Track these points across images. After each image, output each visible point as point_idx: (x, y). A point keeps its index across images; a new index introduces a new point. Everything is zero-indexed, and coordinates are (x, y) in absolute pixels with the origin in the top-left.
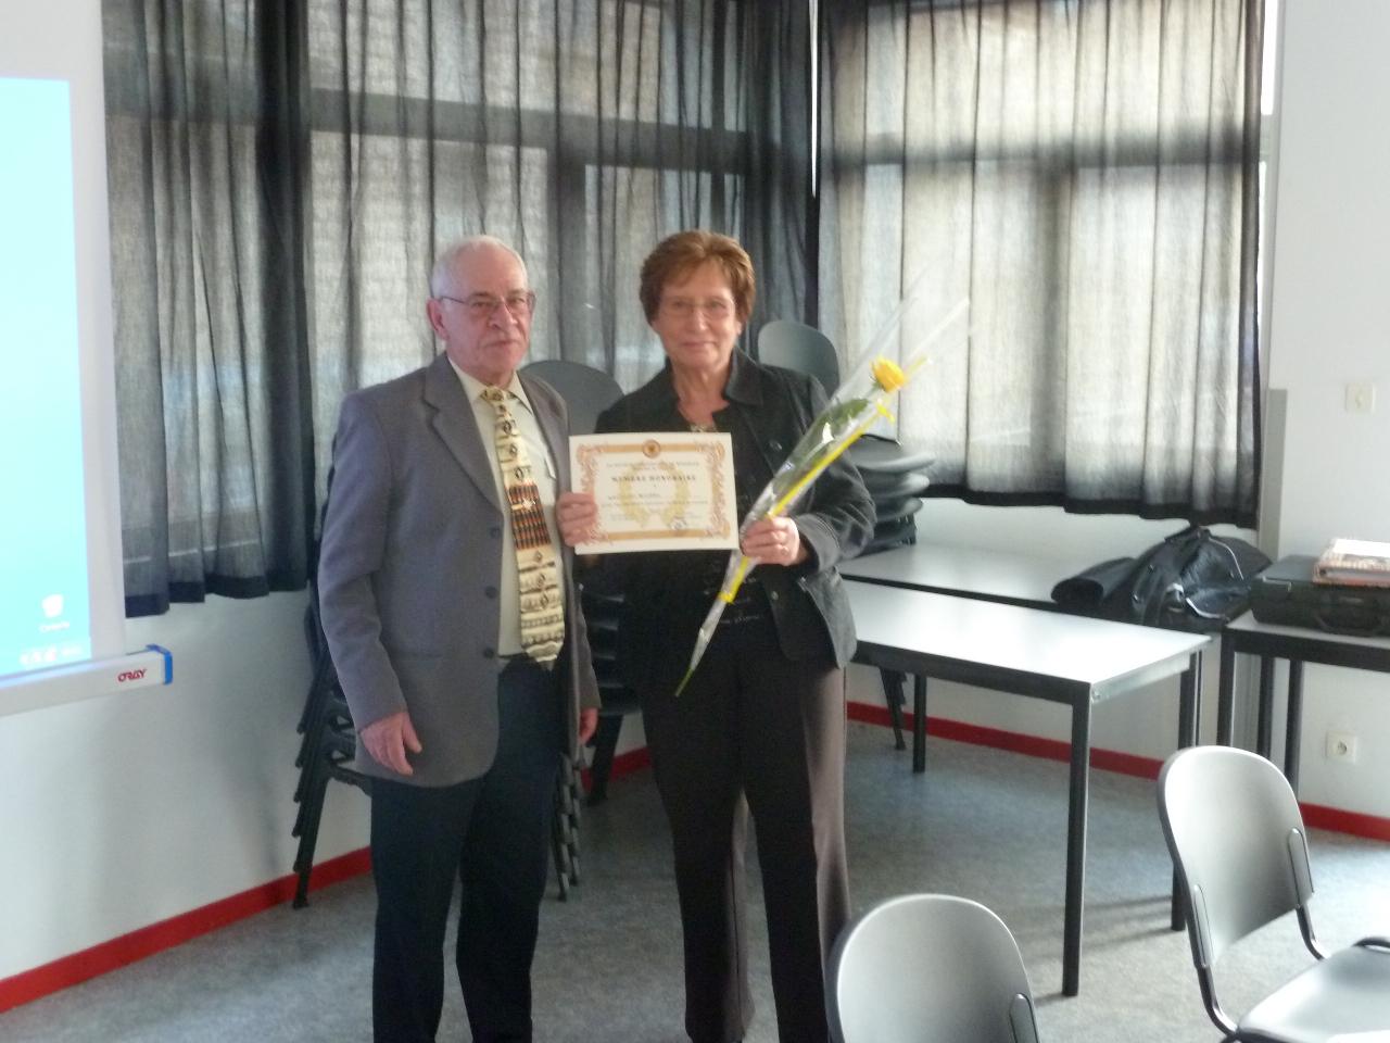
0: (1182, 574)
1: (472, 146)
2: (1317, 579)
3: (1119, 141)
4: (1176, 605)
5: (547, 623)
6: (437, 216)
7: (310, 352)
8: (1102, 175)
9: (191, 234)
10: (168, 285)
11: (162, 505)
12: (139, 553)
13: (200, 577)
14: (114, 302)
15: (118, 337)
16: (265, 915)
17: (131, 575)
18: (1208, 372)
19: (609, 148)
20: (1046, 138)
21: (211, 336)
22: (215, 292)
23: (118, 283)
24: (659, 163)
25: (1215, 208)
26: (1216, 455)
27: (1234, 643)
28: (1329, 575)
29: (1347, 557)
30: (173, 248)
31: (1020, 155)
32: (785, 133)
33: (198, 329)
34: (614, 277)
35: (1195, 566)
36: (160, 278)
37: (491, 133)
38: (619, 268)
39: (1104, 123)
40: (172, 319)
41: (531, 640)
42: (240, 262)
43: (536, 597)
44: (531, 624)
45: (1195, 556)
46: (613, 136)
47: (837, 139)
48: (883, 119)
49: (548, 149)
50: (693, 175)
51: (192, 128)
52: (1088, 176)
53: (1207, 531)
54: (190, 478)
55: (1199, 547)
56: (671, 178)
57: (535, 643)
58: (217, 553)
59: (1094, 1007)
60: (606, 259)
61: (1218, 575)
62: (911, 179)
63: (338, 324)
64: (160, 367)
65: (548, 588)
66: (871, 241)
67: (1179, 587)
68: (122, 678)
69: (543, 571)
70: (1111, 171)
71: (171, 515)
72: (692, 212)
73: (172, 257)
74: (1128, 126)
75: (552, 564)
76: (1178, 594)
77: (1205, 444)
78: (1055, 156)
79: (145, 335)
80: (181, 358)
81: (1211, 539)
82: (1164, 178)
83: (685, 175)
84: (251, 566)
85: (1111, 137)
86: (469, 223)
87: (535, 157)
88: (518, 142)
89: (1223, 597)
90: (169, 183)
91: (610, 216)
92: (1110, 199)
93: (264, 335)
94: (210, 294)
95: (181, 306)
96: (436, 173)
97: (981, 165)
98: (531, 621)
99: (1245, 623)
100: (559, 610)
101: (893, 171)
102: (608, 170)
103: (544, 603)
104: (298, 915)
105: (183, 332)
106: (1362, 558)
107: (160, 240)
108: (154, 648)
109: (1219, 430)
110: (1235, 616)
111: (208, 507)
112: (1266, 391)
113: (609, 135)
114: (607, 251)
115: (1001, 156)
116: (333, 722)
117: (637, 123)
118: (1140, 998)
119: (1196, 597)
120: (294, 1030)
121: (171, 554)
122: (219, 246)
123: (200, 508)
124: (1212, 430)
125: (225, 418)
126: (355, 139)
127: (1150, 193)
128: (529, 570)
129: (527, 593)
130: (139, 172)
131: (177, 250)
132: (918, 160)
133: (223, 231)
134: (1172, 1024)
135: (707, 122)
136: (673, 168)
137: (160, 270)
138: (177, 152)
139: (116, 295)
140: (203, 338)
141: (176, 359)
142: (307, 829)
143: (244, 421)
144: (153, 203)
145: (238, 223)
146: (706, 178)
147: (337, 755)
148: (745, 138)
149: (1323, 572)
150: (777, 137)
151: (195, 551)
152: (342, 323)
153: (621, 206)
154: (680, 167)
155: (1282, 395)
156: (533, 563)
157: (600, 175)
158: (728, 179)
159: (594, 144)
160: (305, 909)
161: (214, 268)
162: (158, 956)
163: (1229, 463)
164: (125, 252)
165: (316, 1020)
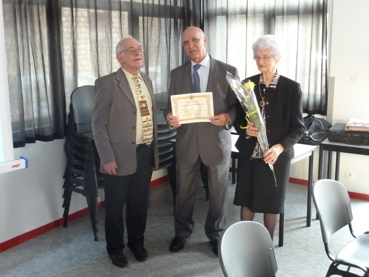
0: (308, 128)
1: (107, 11)
2: (346, 130)
3: (288, 8)
4: (307, 137)
5: (149, 135)
6: (98, 31)
7: (63, 71)
8: (283, 18)
9: (28, 37)
10: (22, 52)
11: (22, 115)
12: (16, 129)
13: (34, 135)
14: (7, 57)
15: (8, 67)
16: (56, 229)
17: (14, 136)
18: (313, 72)
19: (146, 11)
20: (267, 8)
21: (35, 66)
22: (36, 54)
23: (8, 52)
24: (159, 16)
25: (315, 26)
26: (315, 95)
27: (323, 148)
28: (350, 128)
29: (354, 123)
30: (23, 41)
31: (260, 12)
32: (194, 7)
33: (31, 65)
34: (148, 48)
35: (311, 126)
36: (19, 50)
37: (113, 8)
38: (149, 46)
39: (283, 3)
40: (24, 62)
41: (145, 139)
42: (43, 45)
43: (147, 128)
44: (146, 135)
45: (311, 124)
46: (147, 8)
47: (208, 8)
48: (221, 3)
49: (128, 12)
50: (169, 19)
51: (27, 6)
52: (279, 18)
53: (314, 116)
54: (30, 108)
55: (312, 121)
56: (163, 20)
57: (146, 140)
58: (39, 128)
59: (288, 249)
60: (146, 43)
61: (317, 129)
62: (229, 19)
63: (71, 62)
64: (20, 76)
65: (150, 126)
66: (218, 37)
67: (307, 132)
68: (13, 167)
69: (148, 122)
70: (285, 17)
71: (25, 118)
72: (169, 29)
73: (23, 44)
74: (290, 4)
75: (150, 120)
76: (307, 134)
77: (312, 92)
78: (269, 12)
79: (16, 67)
80: (26, 73)
81: (315, 119)
82: (300, 18)
83: (167, 19)
84: (49, 132)
85: (285, 7)
86: (107, 33)
87: (125, 14)
88: (120, 10)
89: (319, 135)
90: (21, 22)
91: (146, 31)
92: (285, 24)
93: (50, 66)
94: (34, 55)
95: (26, 58)
96: (98, 19)
97: (249, 15)
98: (145, 134)
99: (326, 142)
100: (152, 132)
101: (224, 17)
102: (146, 18)
103: (149, 130)
104: (64, 229)
105: (27, 66)
106: (358, 123)
107: (19, 39)
108: (22, 158)
109: (316, 89)
110: (323, 140)
111: (36, 115)
112: (329, 77)
113: (146, 8)
114: (146, 41)
115: (254, 13)
116: (73, 175)
117: (153, 4)
118: (300, 246)
119: (312, 135)
120: (65, 263)
121: (26, 129)
122: (36, 41)
123: (33, 116)
124: (314, 88)
125: (40, 90)
126: (74, 9)
127: (296, 22)
128: (145, 122)
129: (145, 127)
130: (12, 19)
131: (24, 42)
132: (231, 14)
133: (37, 36)
134: (309, 254)
135: (173, 4)
136: (163, 17)
137: (19, 48)
138: (23, 13)
139: (7, 56)
140: (32, 67)
141: (25, 74)
142: (66, 205)
143: (45, 91)
144: (17, 28)
145: (41, 34)
146: (172, 20)
147: (74, 185)
148: (183, 8)
149: (348, 127)
150: (191, 8)
151: (32, 128)
152: (72, 62)
153: (149, 28)
154: (165, 17)
155: (333, 78)
156: (146, 120)
157: (143, 19)
158: (179, 20)
159: (141, 11)
160: (67, 227)
161: (35, 47)
162: (26, 242)
163: (318, 98)
164: (9, 43)
165: (72, 260)
